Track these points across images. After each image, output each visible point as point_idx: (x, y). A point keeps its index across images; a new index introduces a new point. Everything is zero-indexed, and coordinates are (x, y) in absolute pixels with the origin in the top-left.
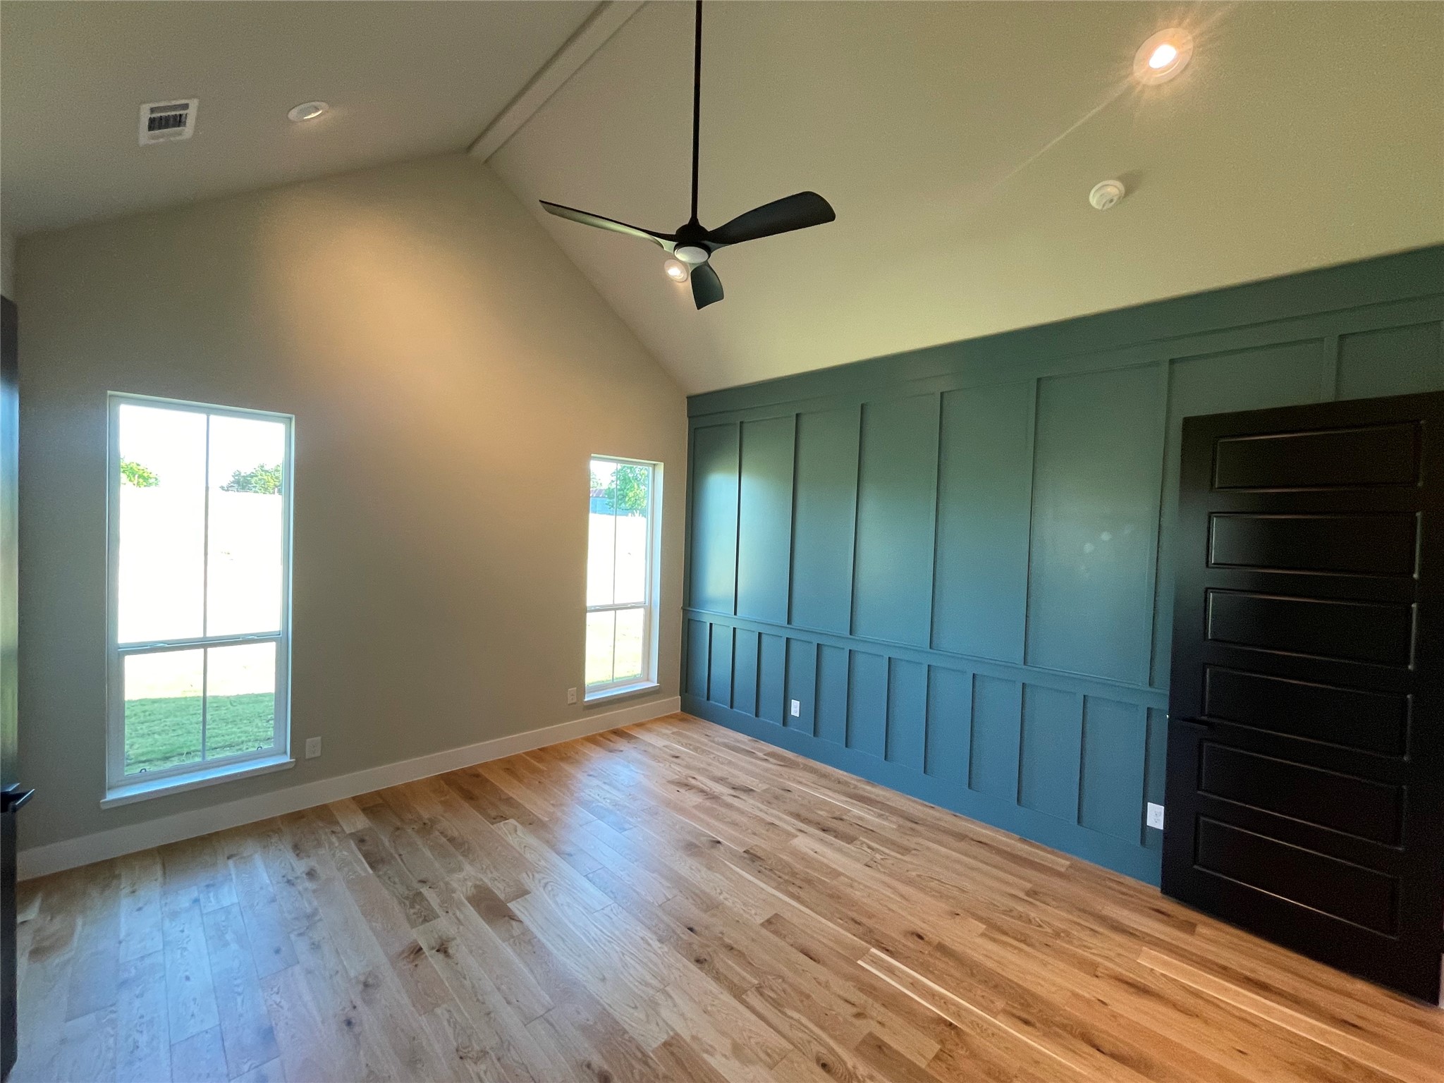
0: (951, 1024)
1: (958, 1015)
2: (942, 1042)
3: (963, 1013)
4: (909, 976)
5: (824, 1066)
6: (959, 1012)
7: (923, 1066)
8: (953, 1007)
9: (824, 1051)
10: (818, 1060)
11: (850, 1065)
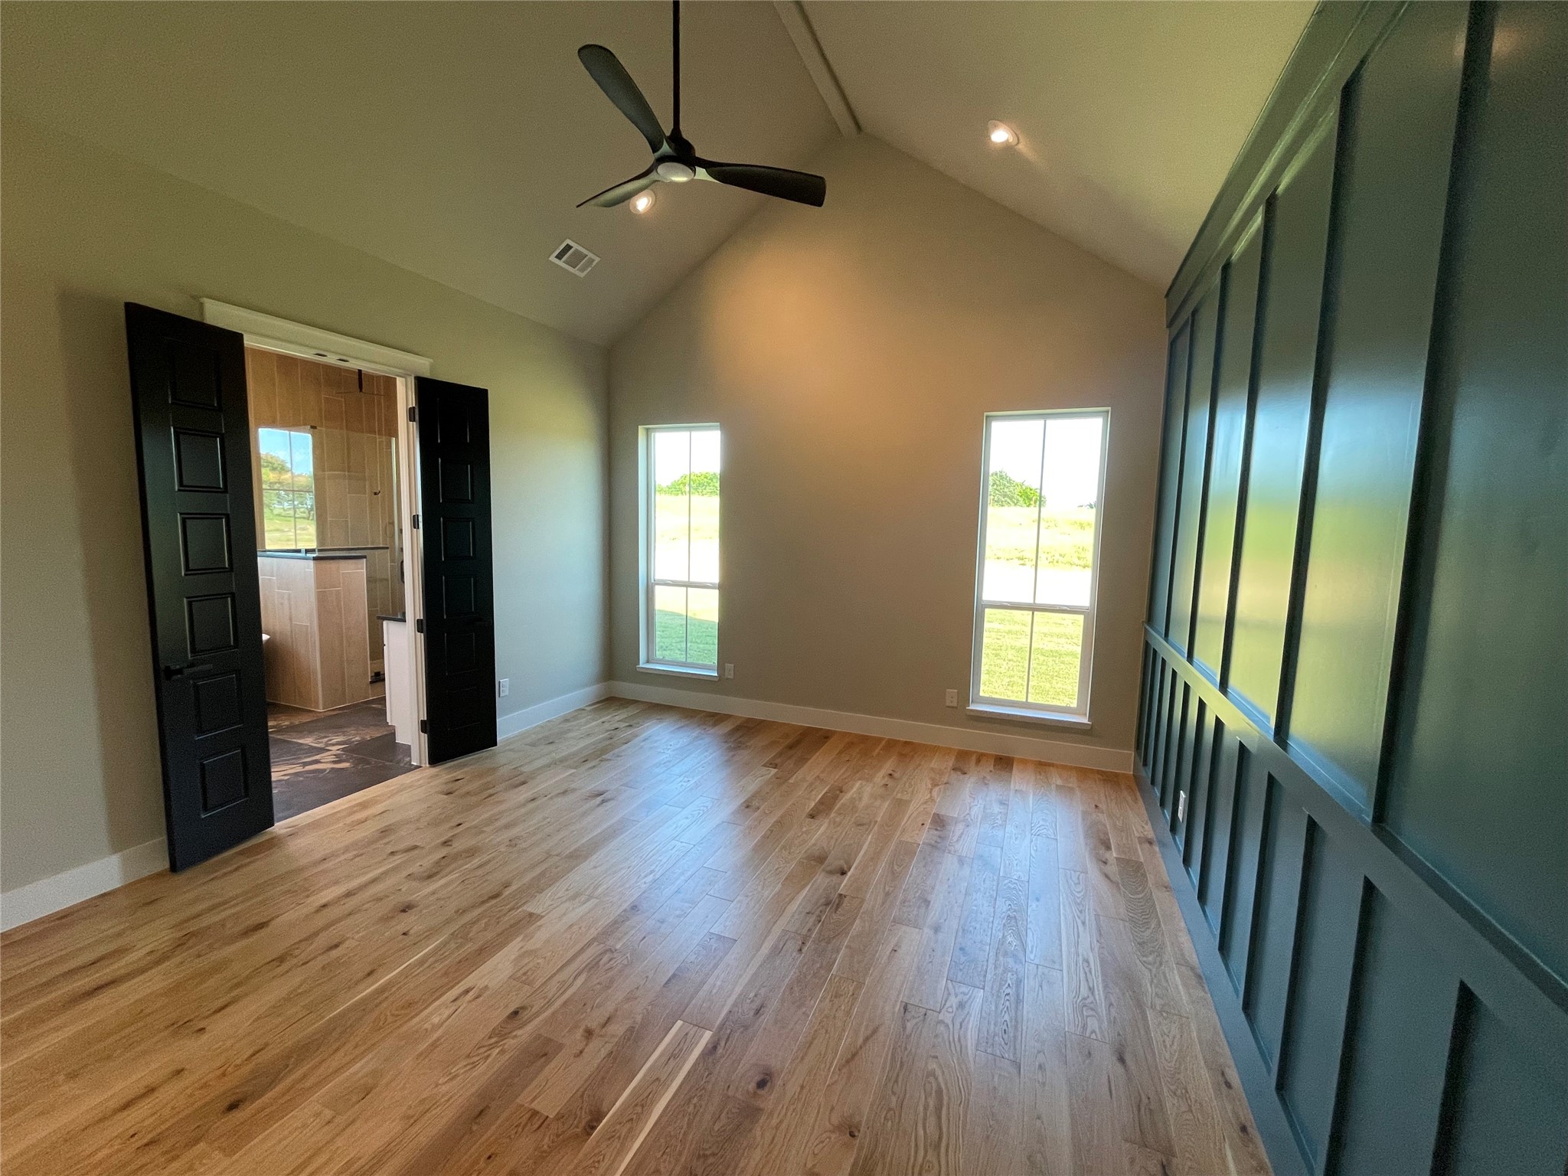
0: (593, 1128)
1: (610, 1136)
2: (560, 1117)
3: (617, 1144)
4: (672, 1076)
5: (516, 1013)
6: (619, 1138)
7: (519, 1101)
8: (624, 1131)
9: (534, 1010)
10: (523, 1008)
11: (519, 1032)
